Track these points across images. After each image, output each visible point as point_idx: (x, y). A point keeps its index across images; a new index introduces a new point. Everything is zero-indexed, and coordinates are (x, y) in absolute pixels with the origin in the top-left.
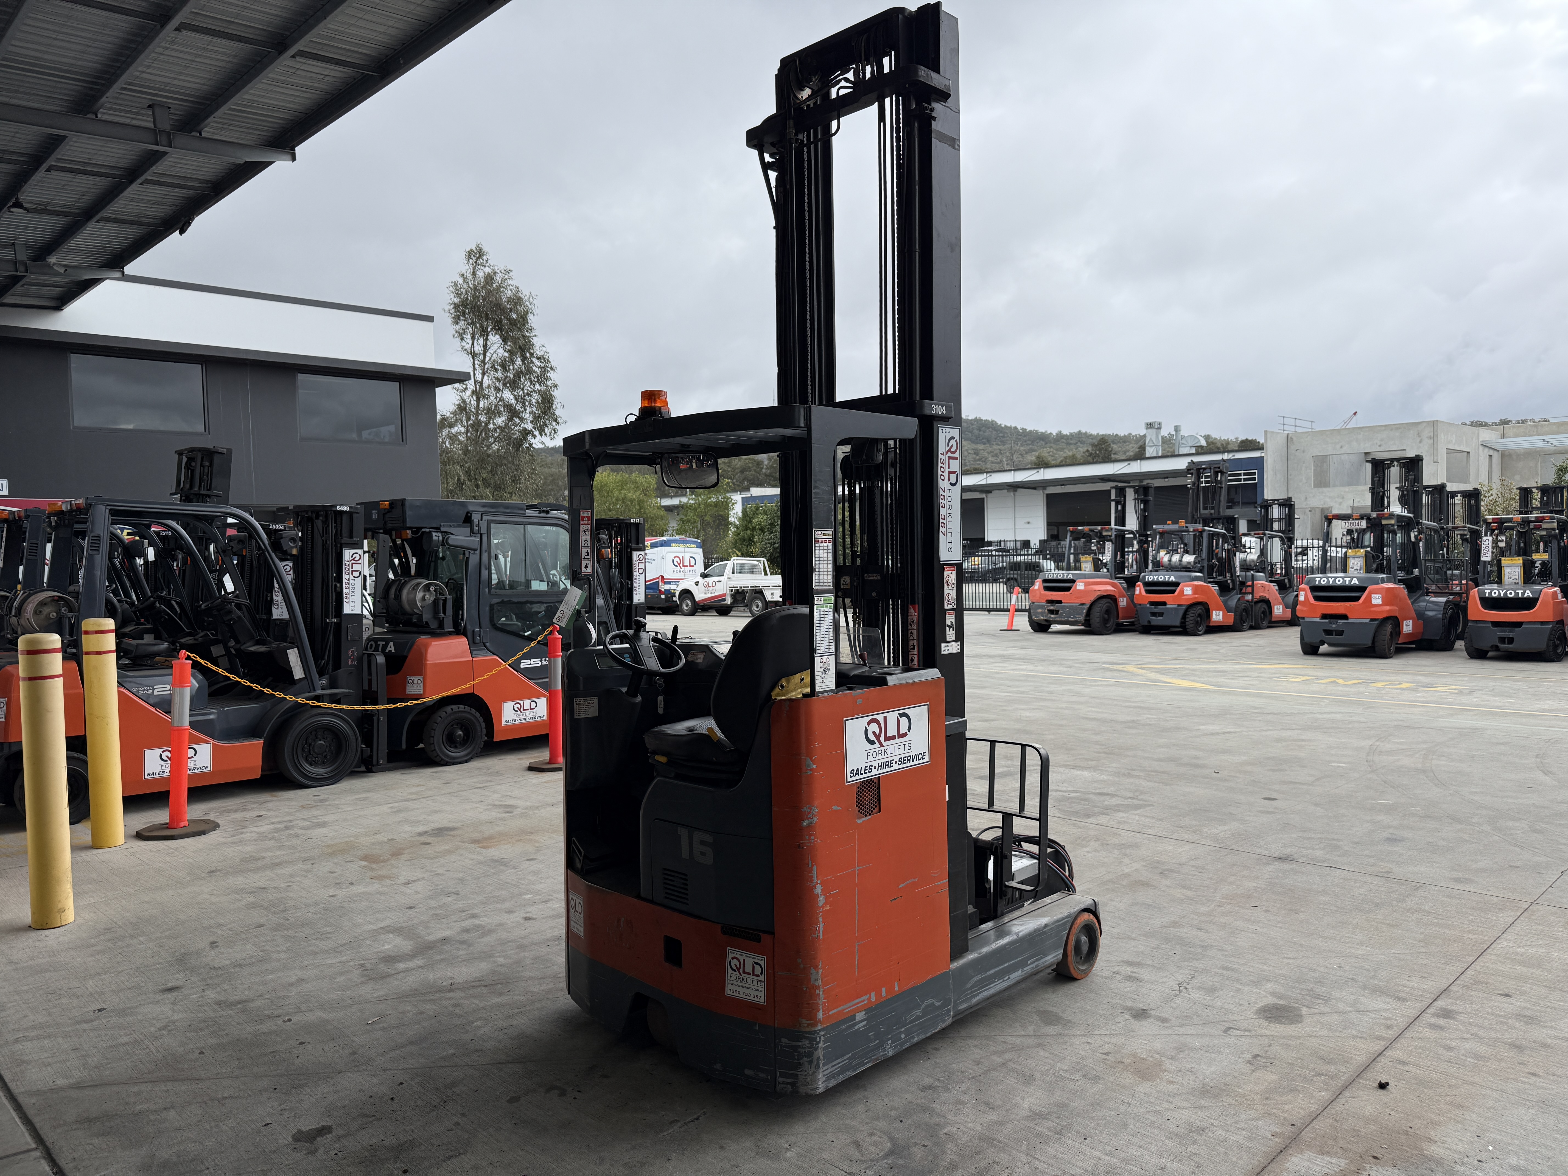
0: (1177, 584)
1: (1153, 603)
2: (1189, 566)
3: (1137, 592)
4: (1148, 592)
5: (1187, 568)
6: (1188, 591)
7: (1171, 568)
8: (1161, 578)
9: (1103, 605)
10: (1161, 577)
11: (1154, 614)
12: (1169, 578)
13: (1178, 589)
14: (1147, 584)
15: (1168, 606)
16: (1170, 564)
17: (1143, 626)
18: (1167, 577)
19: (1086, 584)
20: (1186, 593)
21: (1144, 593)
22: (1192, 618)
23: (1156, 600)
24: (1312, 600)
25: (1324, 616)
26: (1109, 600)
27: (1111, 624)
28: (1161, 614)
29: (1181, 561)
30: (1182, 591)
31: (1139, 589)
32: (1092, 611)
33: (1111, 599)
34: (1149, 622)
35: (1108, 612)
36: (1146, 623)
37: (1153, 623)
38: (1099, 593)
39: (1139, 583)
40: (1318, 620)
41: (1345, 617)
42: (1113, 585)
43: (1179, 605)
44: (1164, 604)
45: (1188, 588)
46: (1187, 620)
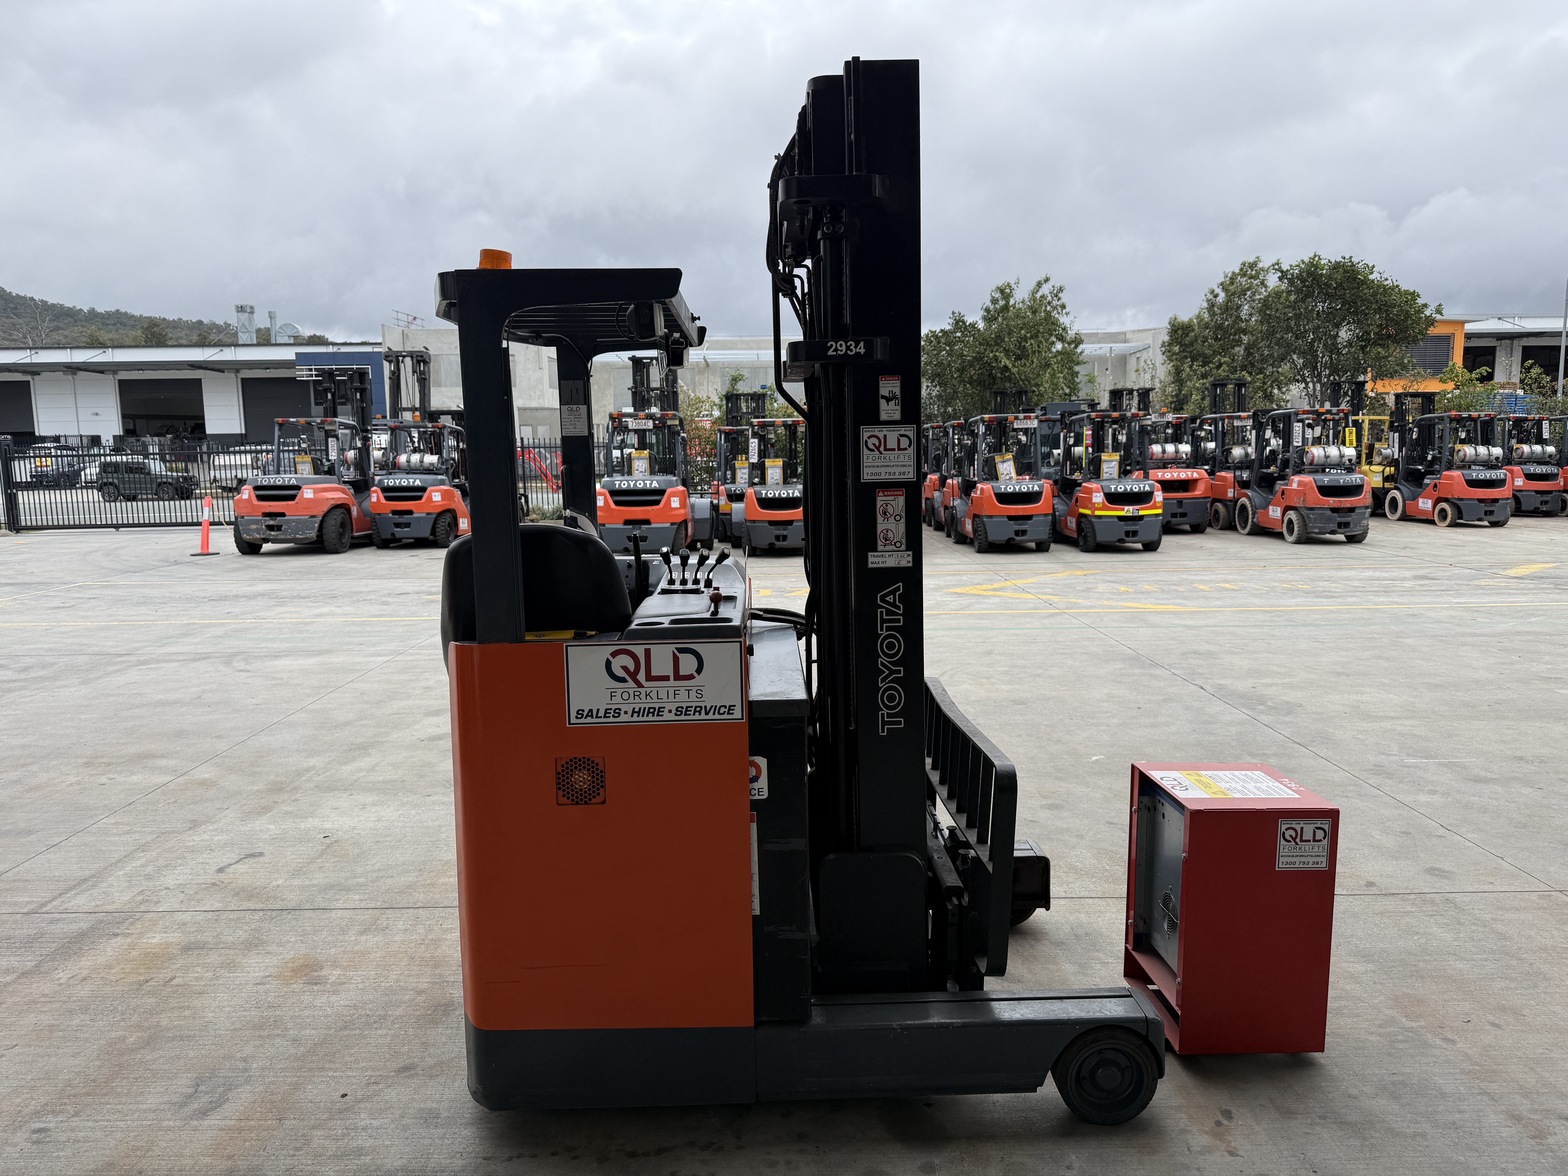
0: (423, 489)
1: (395, 513)
2: (431, 468)
3: (374, 499)
4: (388, 498)
5: (429, 470)
6: (437, 497)
7: (410, 470)
8: (404, 483)
9: (338, 515)
10: (404, 481)
11: (397, 525)
12: (414, 482)
13: (426, 495)
14: (386, 490)
15: (415, 515)
16: (409, 466)
17: (383, 540)
18: (411, 481)
19: (316, 491)
20: (434, 499)
21: (383, 501)
22: (443, 528)
23: (399, 508)
24: (613, 506)
25: (627, 522)
26: (343, 510)
27: (346, 539)
28: (408, 525)
29: (422, 462)
30: (430, 498)
31: (375, 496)
32: (325, 525)
33: (344, 508)
34: (393, 534)
35: (343, 525)
36: (389, 536)
37: (397, 536)
38: (333, 502)
39: (374, 488)
40: (621, 526)
41: (648, 522)
42: (343, 491)
43: (428, 514)
44: (410, 512)
45: (437, 494)
46: (437, 530)
